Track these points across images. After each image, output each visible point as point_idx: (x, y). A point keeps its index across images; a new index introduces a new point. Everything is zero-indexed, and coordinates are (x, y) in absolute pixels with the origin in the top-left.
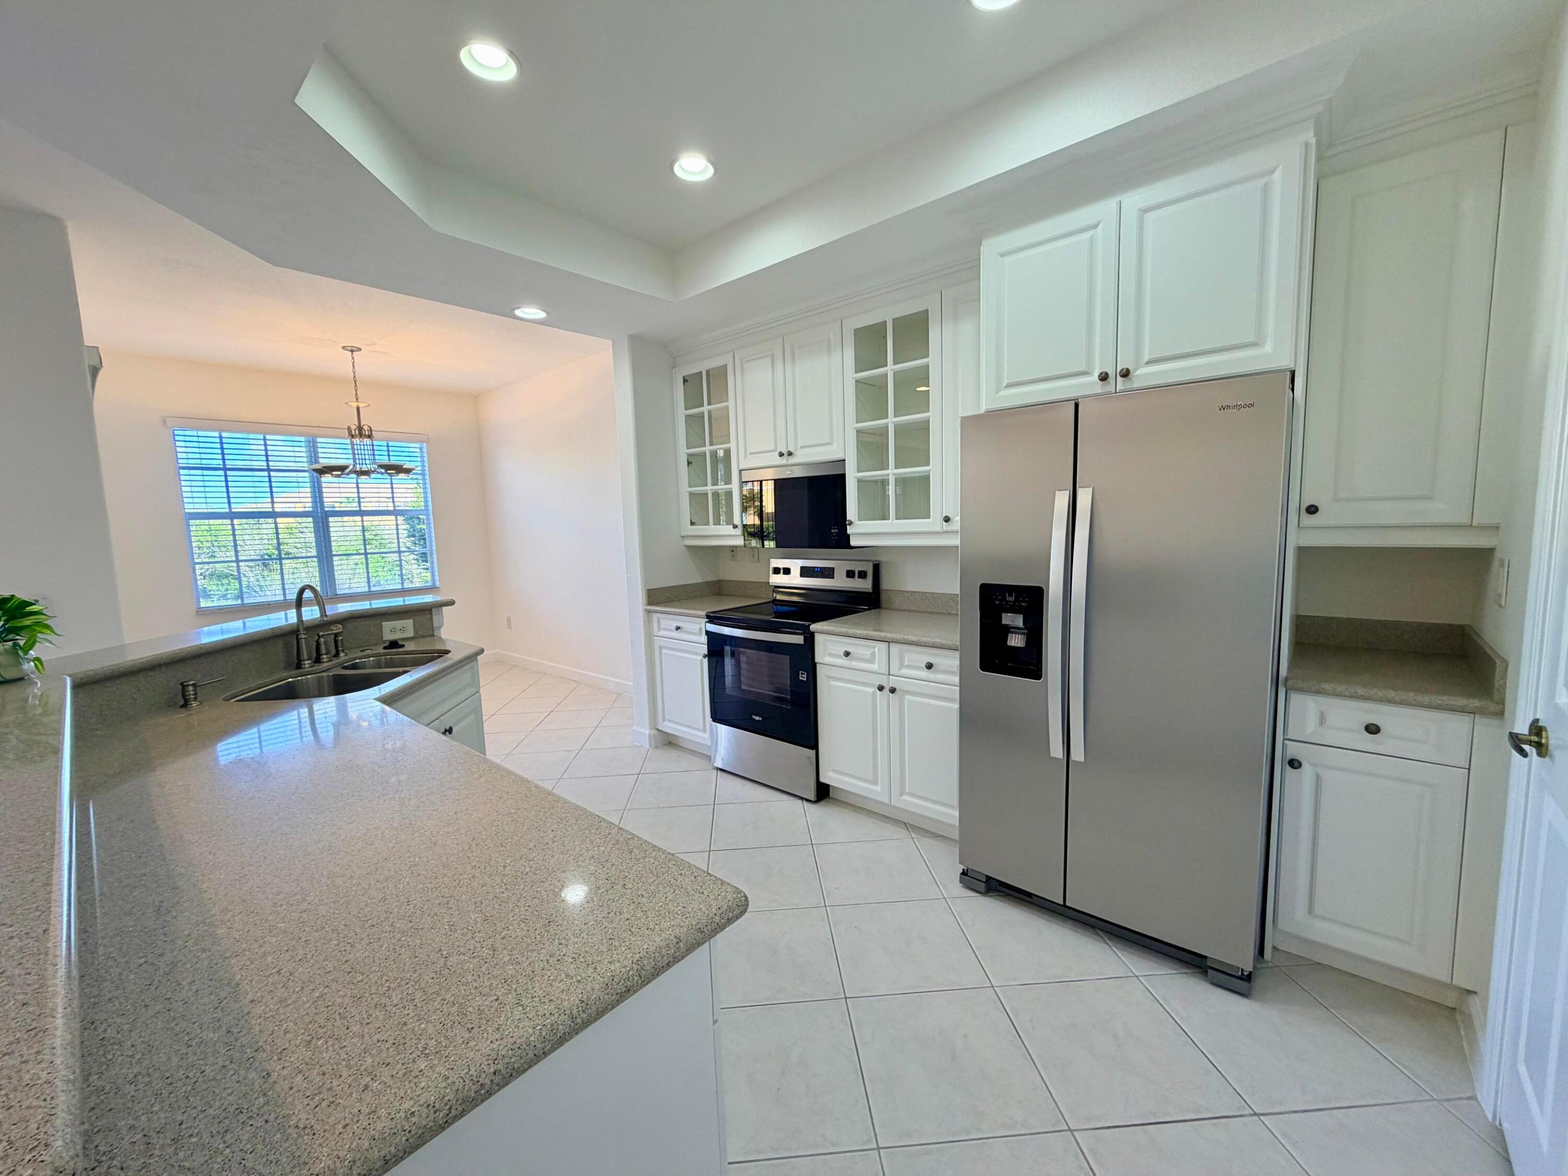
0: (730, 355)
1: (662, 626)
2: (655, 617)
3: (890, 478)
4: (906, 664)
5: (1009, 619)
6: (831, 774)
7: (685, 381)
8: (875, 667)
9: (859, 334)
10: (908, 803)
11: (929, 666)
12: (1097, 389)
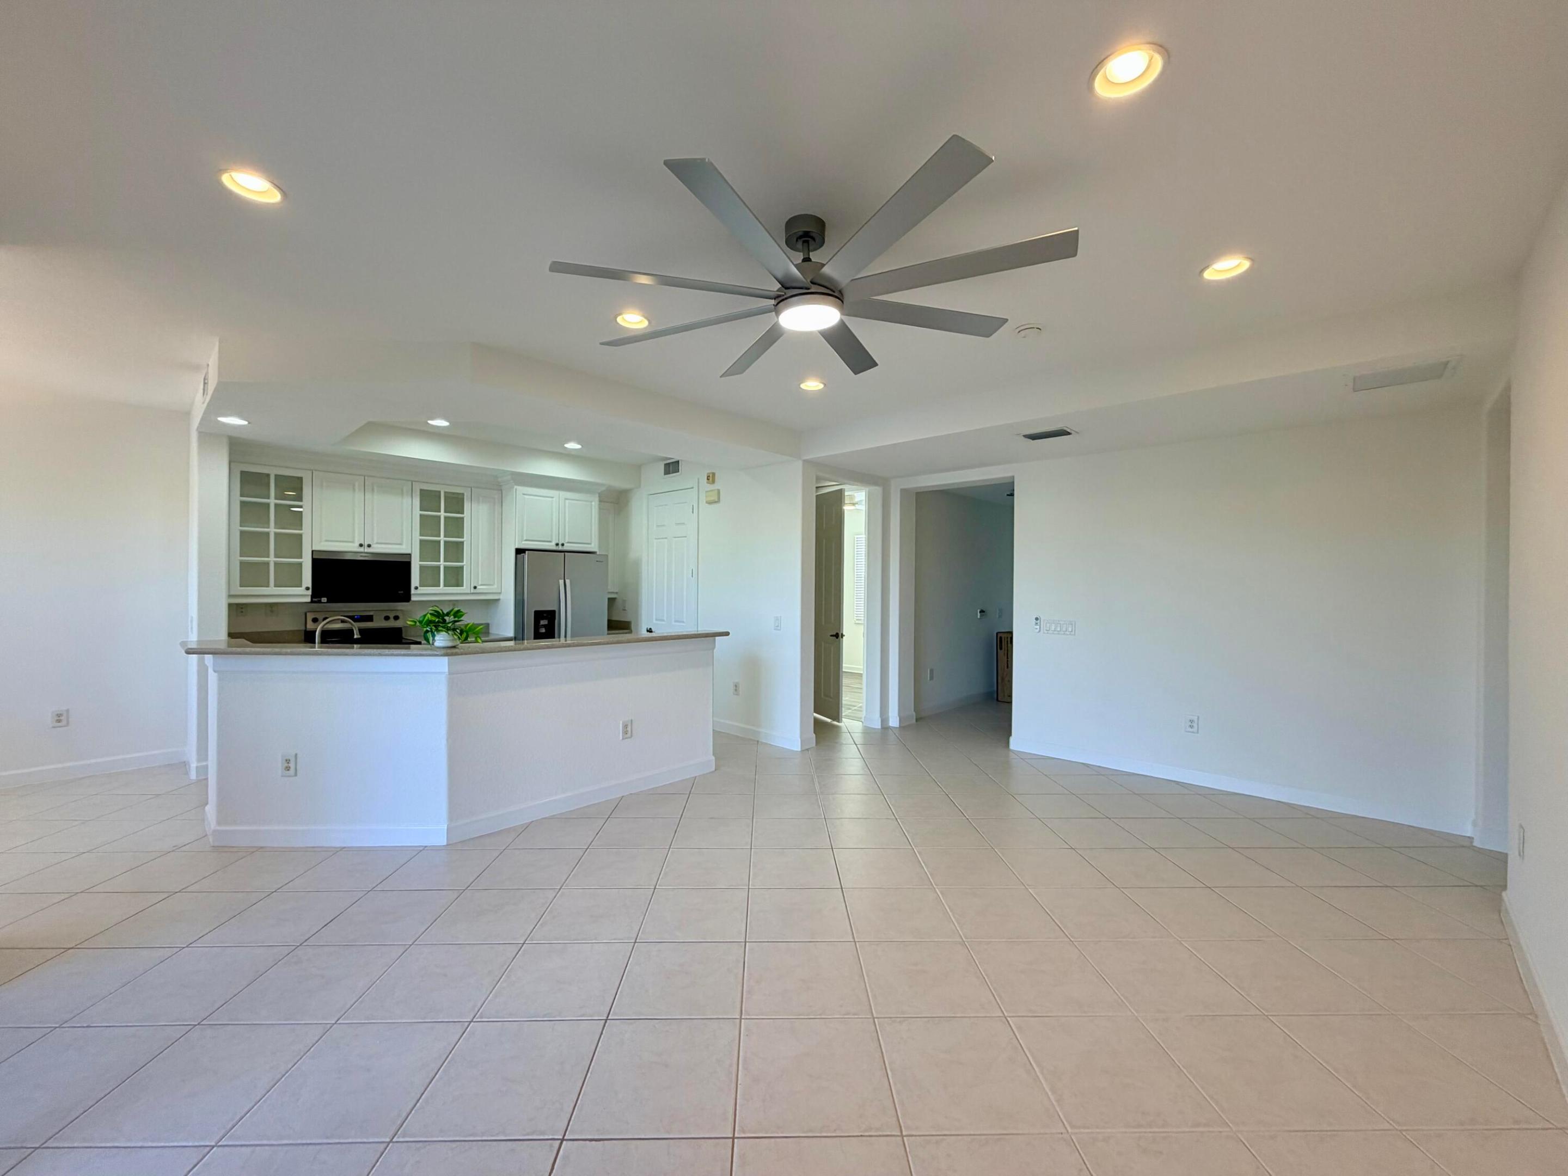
0: (308, 473)
3: (441, 566)
5: (543, 622)
7: (242, 473)
9: (422, 491)
12: (555, 548)
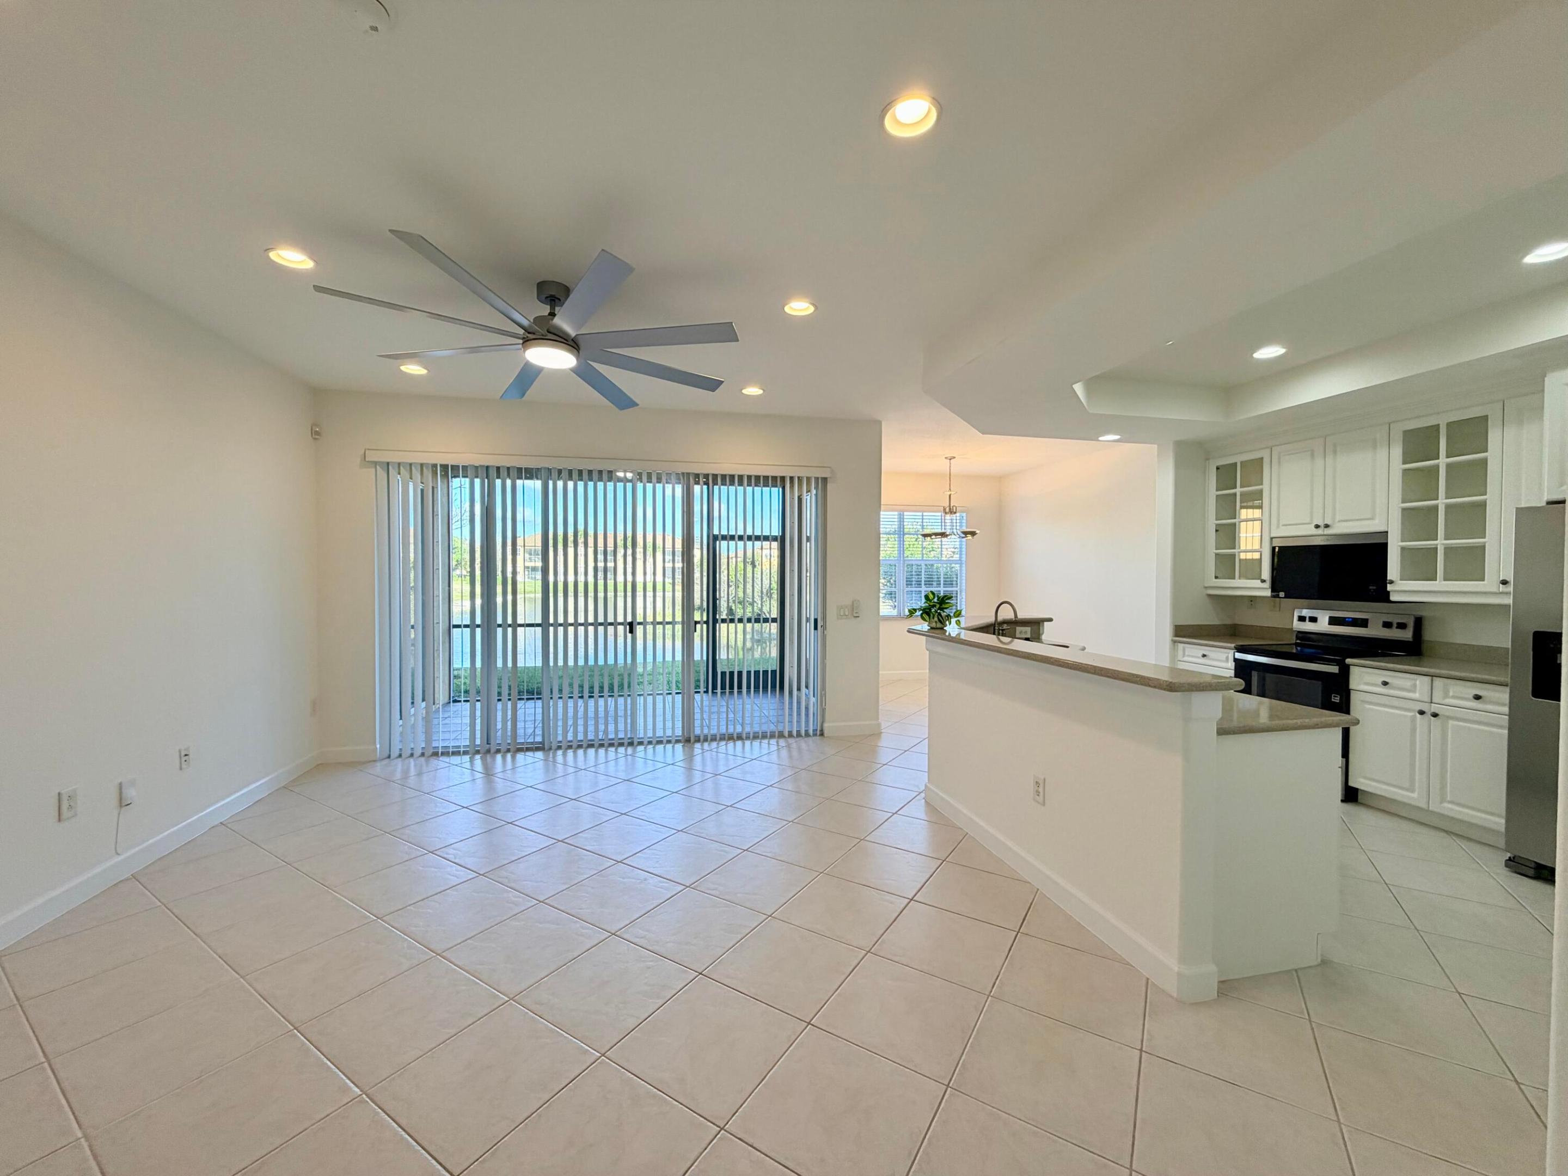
0: (1268, 451)
1: (1186, 654)
2: (1181, 646)
3: (1439, 547)
4: (1451, 694)
6: (1362, 780)
7: (1218, 468)
8: (1416, 696)
9: (1408, 434)
10: (1449, 809)
11: (1477, 698)
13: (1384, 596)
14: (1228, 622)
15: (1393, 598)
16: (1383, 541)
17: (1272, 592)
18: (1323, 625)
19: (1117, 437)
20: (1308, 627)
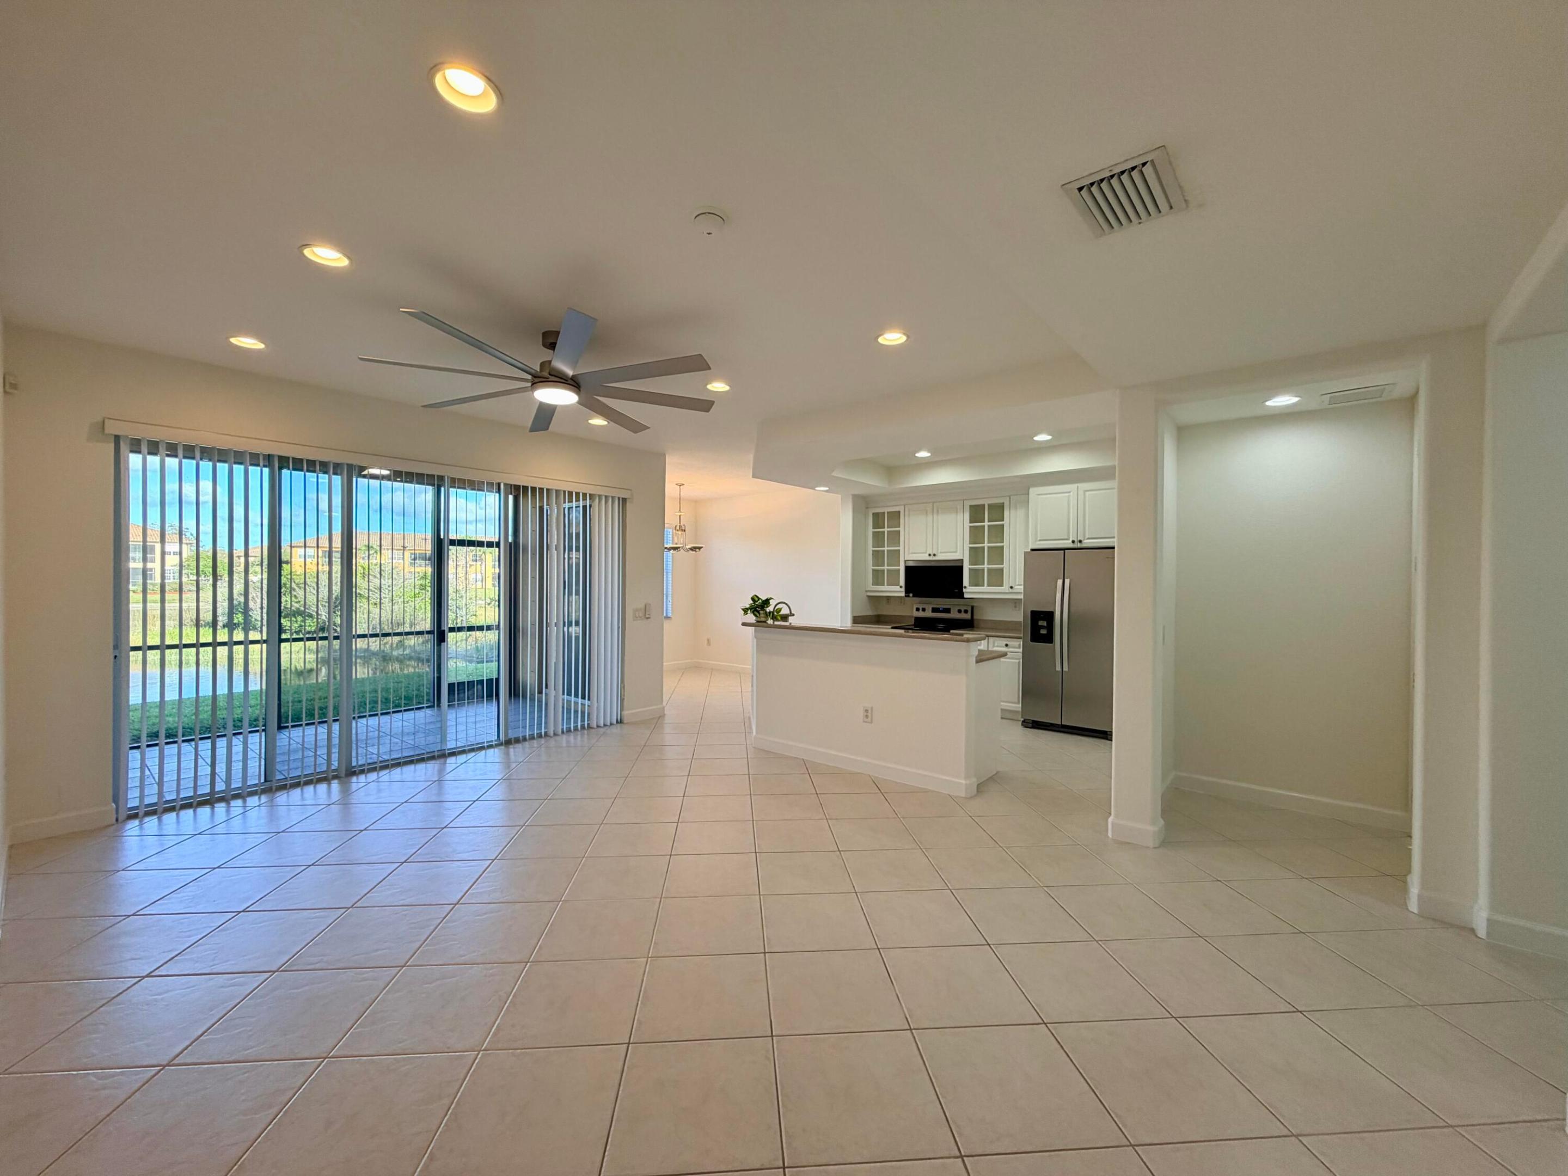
0: (905, 508)
3: (985, 569)
4: (996, 645)
5: (1041, 623)
7: (874, 515)
9: (971, 507)
11: (1007, 645)
12: (1072, 545)
13: (960, 595)
14: (875, 613)
15: (966, 596)
16: (960, 565)
17: (906, 593)
18: (928, 614)
19: (827, 489)
20: (921, 614)
